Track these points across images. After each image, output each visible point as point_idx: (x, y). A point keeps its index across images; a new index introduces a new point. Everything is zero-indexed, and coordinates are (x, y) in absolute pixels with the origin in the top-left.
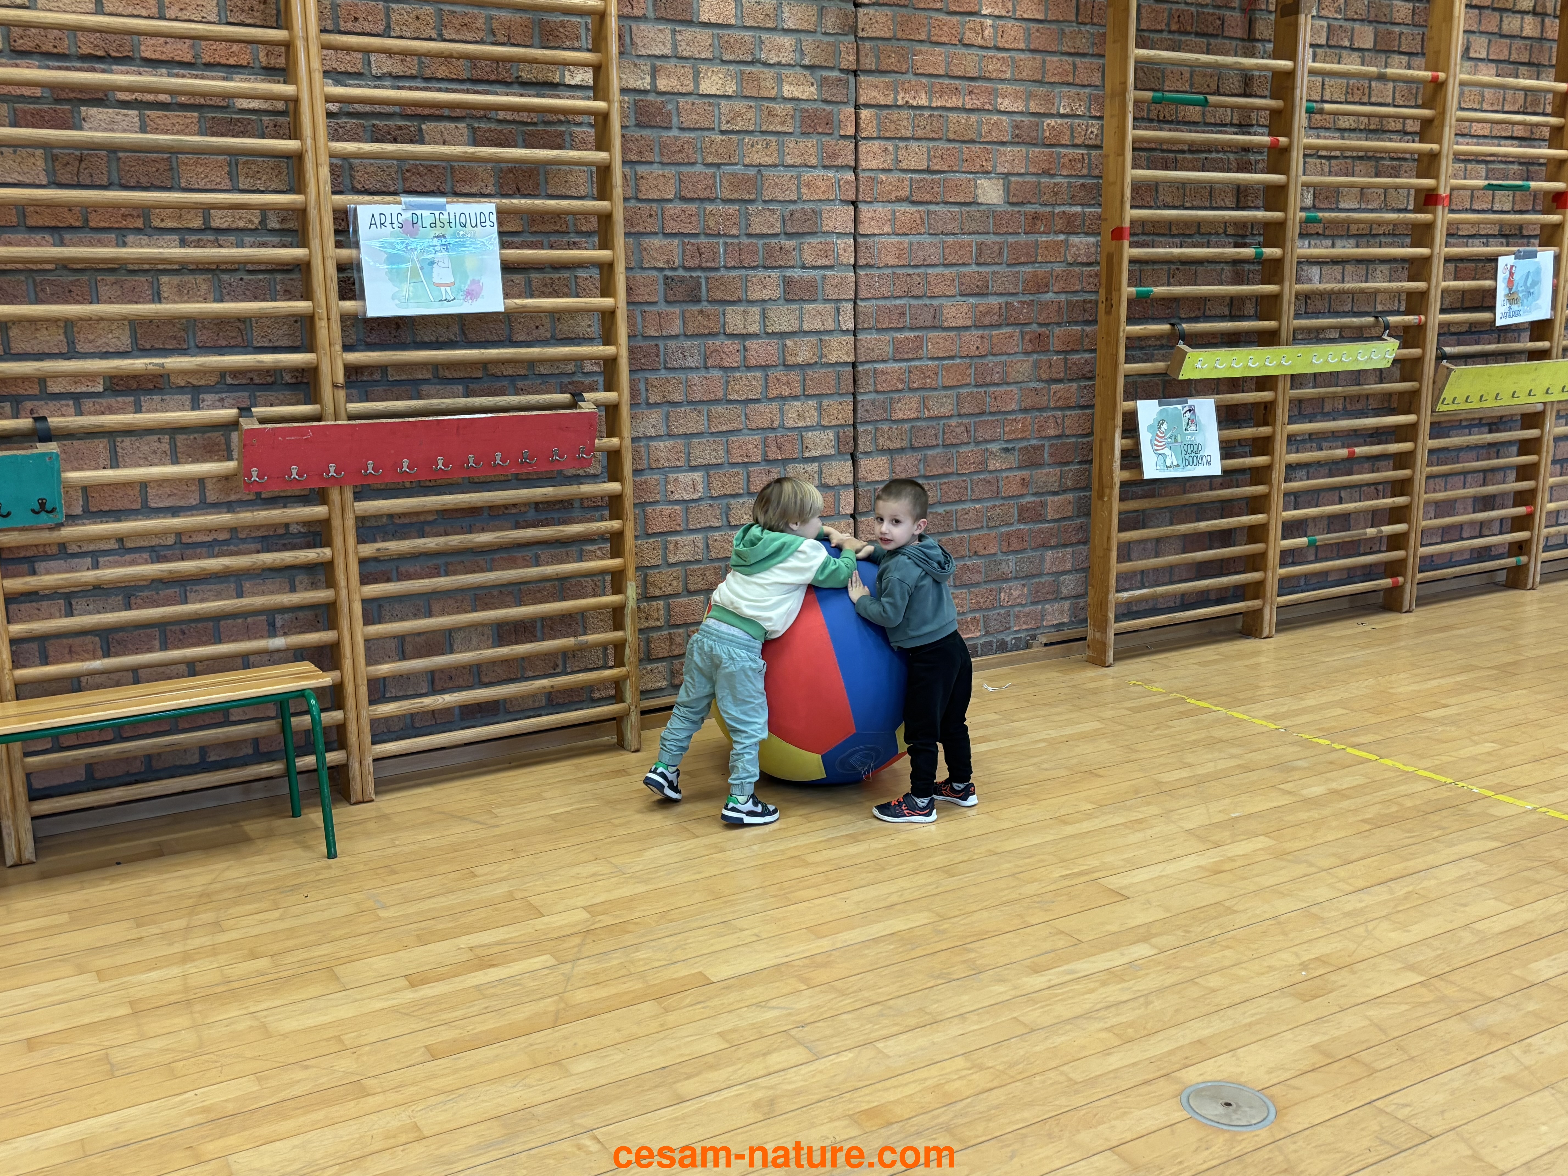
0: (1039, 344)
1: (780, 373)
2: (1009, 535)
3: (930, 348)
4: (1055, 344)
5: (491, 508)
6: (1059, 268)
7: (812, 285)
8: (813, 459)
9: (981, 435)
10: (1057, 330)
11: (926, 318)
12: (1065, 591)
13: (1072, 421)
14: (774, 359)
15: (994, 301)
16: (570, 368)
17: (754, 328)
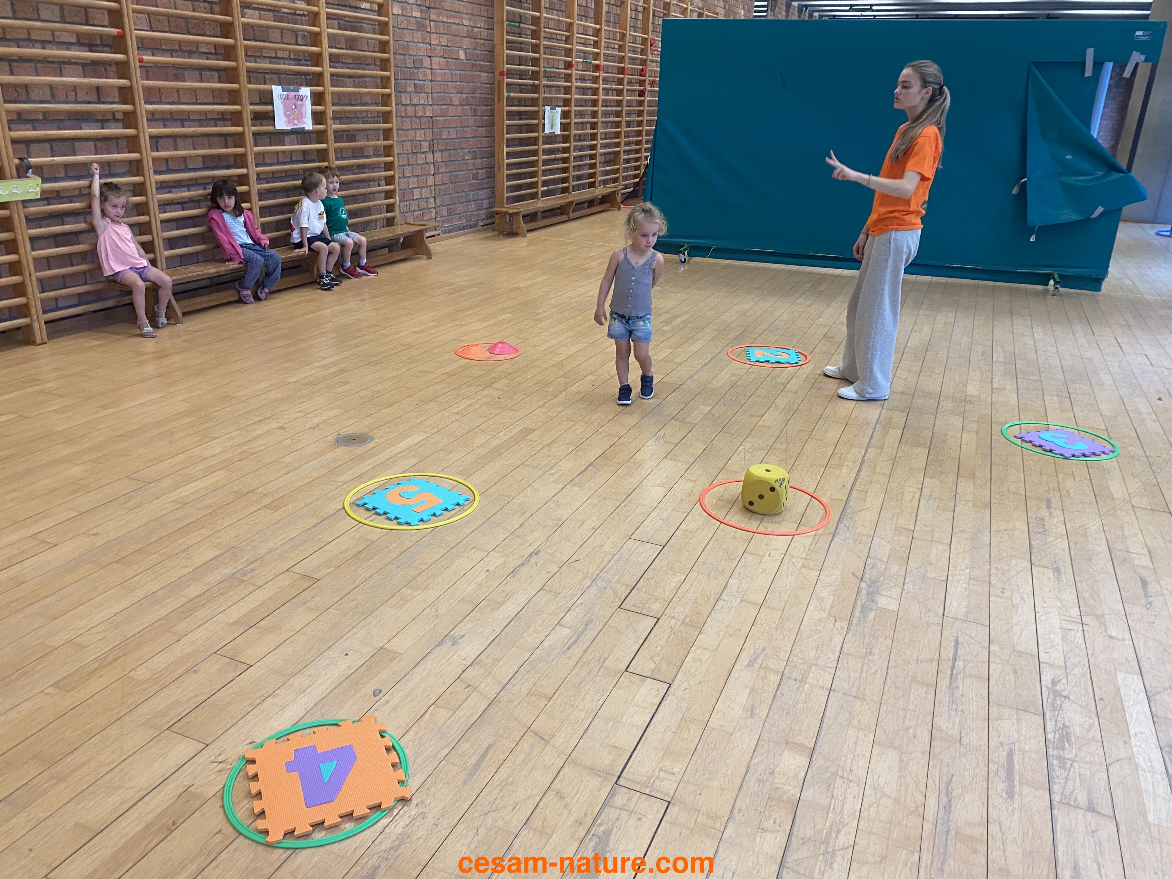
0: (475, 113)
1: (414, 119)
2: (470, 184)
3: (450, 113)
4: (479, 113)
5: (347, 166)
6: (479, 84)
7: (422, 87)
8: (423, 153)
9: (463, 146)
10: (480, 108)
11: (448, 102)
12: (485, 207)
13: (485, 142)
14: (413, 114)
15: (465, 96)
16: (364, 115)
17: (408, 102)
